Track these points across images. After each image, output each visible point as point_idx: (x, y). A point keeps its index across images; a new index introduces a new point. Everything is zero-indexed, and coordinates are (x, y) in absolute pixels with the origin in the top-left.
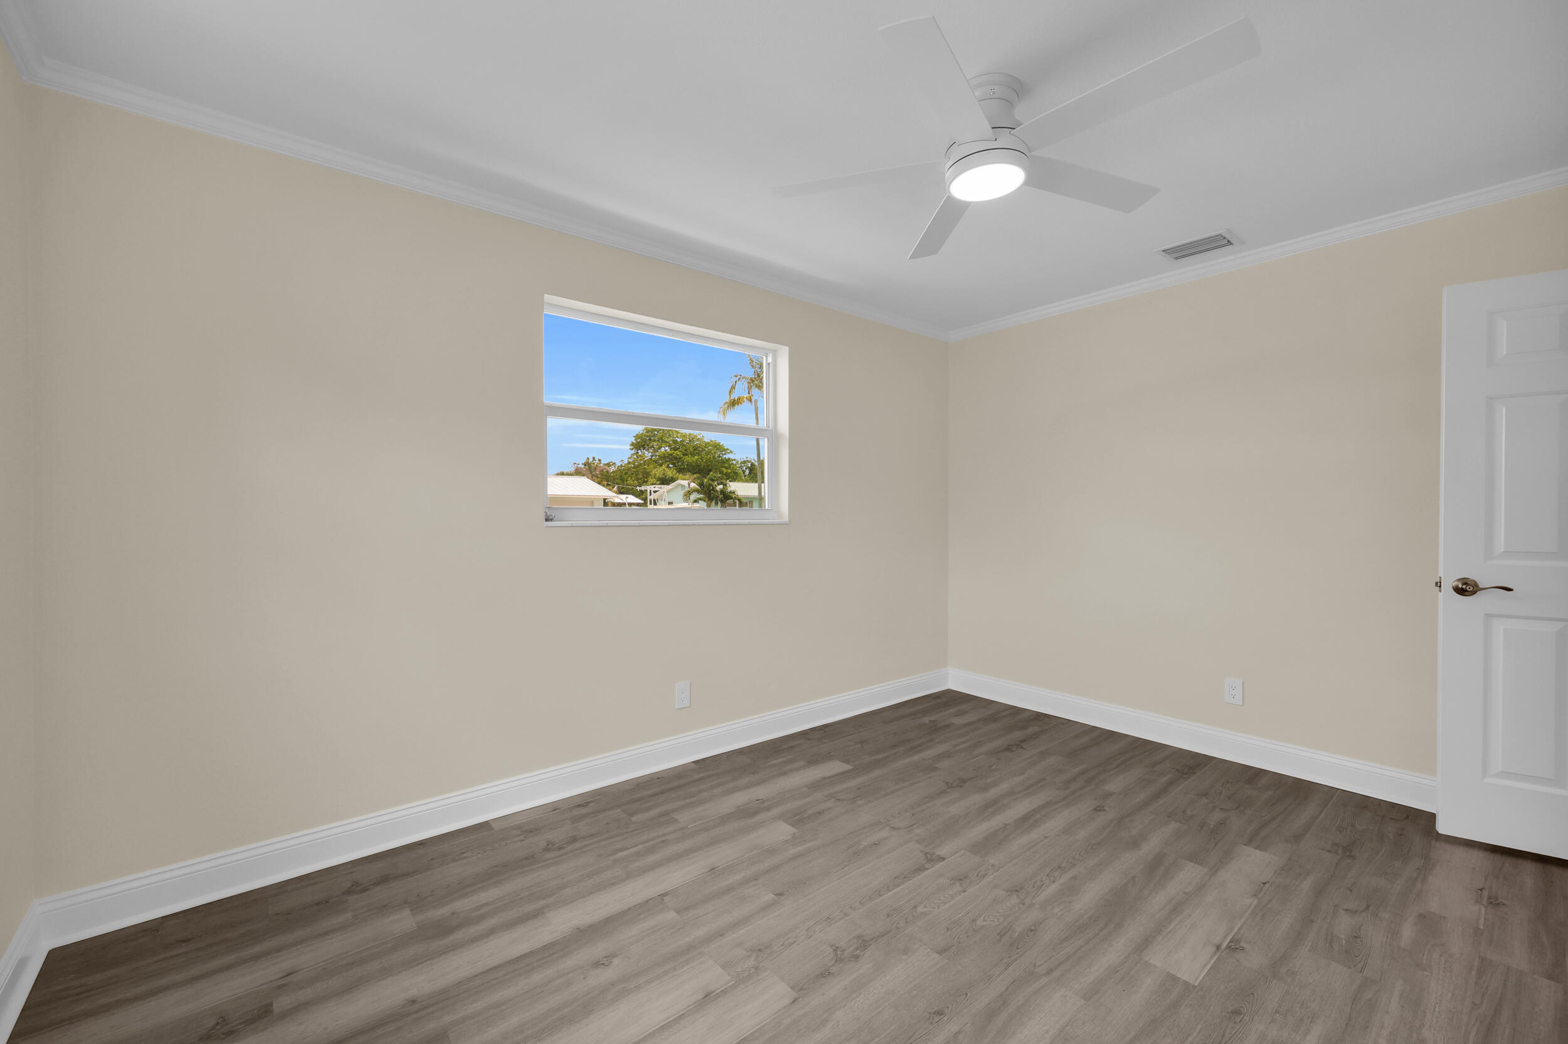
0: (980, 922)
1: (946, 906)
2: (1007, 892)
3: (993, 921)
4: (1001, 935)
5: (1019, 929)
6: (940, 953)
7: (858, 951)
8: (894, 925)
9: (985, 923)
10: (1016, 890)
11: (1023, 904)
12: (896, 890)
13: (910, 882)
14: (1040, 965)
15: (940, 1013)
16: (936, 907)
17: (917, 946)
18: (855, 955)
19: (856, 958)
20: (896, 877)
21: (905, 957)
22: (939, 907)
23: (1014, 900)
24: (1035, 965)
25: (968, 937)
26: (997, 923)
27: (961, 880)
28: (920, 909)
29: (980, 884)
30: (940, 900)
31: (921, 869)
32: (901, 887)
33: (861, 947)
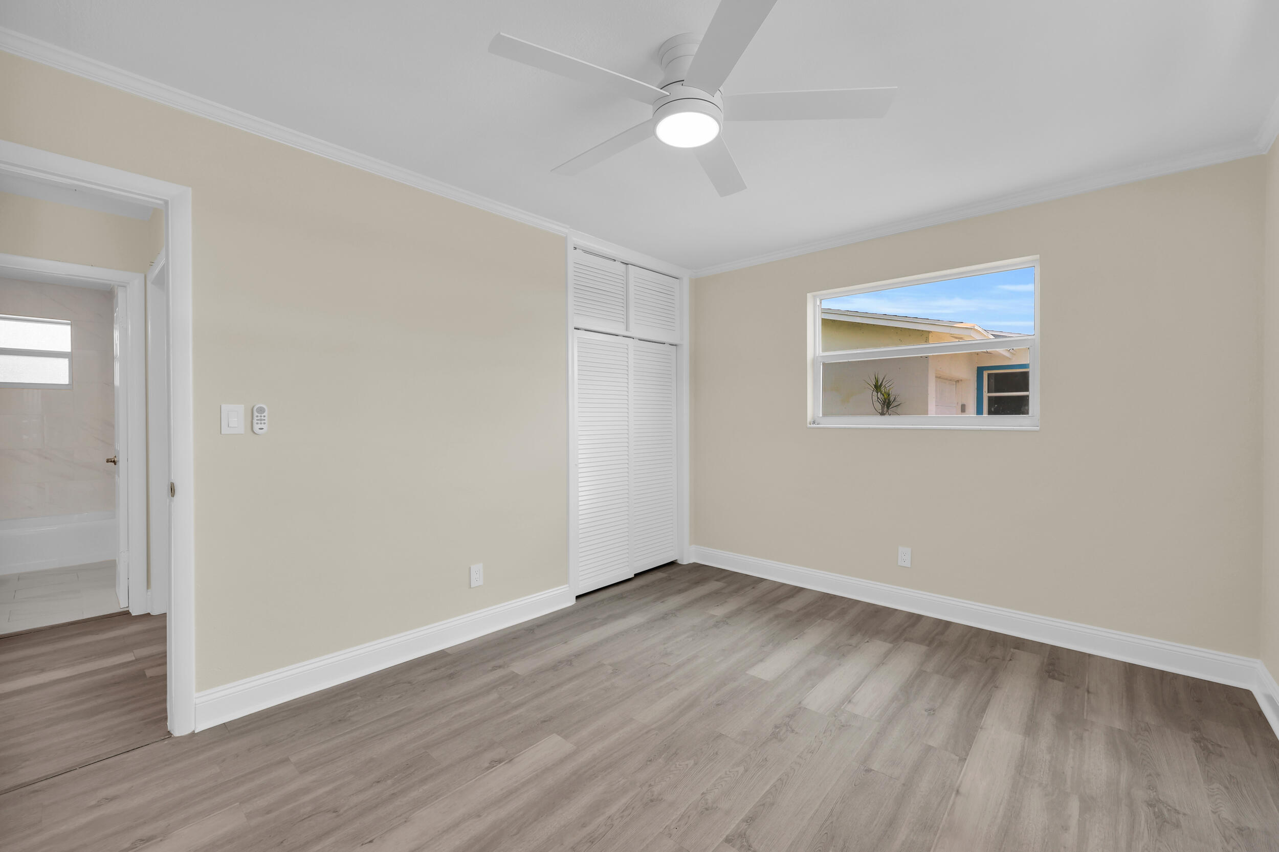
0: (691, 762)
1: (719, 776)
2: (662, 799)
3: (680, 765)
4: (676, 754)
5: (660, 760)
6: (721, 735)
7: (777, 730)
8: (758, 752)
9: (686, 763)
10: (653, 801)
11: (650, 785)
12: (768, 787)
13: (757, 800)
14: (653, 735)
15: (718, 705)
16: (728, 773)
17: (738, 738)
18: (778, 728)
19: (776, 727)
20: (773, 804)
21: (745, 730)
22: (726, 774)
23: (656, 789)
24: (656, 735)
25: (701, 749)
26: (678, 763)
27: (707, 809)
28: (741, 769)
29: (687, 806)
30: (725, 781)
31: (750, 820)
32: (764, 792)
33: (777, 734)
